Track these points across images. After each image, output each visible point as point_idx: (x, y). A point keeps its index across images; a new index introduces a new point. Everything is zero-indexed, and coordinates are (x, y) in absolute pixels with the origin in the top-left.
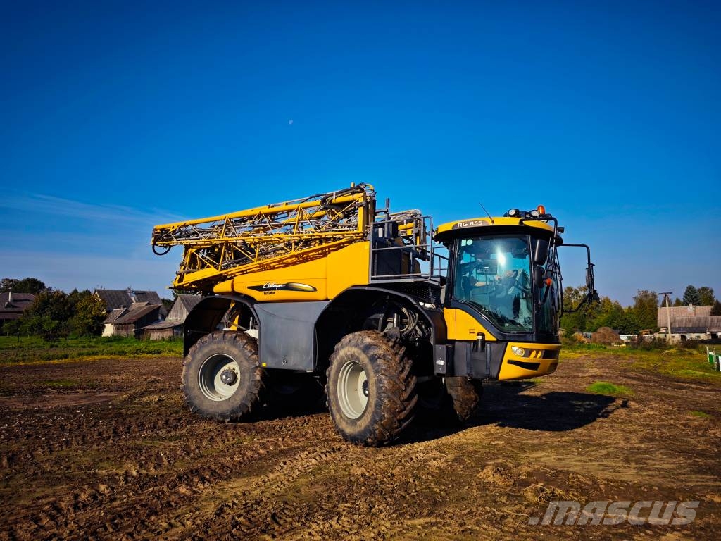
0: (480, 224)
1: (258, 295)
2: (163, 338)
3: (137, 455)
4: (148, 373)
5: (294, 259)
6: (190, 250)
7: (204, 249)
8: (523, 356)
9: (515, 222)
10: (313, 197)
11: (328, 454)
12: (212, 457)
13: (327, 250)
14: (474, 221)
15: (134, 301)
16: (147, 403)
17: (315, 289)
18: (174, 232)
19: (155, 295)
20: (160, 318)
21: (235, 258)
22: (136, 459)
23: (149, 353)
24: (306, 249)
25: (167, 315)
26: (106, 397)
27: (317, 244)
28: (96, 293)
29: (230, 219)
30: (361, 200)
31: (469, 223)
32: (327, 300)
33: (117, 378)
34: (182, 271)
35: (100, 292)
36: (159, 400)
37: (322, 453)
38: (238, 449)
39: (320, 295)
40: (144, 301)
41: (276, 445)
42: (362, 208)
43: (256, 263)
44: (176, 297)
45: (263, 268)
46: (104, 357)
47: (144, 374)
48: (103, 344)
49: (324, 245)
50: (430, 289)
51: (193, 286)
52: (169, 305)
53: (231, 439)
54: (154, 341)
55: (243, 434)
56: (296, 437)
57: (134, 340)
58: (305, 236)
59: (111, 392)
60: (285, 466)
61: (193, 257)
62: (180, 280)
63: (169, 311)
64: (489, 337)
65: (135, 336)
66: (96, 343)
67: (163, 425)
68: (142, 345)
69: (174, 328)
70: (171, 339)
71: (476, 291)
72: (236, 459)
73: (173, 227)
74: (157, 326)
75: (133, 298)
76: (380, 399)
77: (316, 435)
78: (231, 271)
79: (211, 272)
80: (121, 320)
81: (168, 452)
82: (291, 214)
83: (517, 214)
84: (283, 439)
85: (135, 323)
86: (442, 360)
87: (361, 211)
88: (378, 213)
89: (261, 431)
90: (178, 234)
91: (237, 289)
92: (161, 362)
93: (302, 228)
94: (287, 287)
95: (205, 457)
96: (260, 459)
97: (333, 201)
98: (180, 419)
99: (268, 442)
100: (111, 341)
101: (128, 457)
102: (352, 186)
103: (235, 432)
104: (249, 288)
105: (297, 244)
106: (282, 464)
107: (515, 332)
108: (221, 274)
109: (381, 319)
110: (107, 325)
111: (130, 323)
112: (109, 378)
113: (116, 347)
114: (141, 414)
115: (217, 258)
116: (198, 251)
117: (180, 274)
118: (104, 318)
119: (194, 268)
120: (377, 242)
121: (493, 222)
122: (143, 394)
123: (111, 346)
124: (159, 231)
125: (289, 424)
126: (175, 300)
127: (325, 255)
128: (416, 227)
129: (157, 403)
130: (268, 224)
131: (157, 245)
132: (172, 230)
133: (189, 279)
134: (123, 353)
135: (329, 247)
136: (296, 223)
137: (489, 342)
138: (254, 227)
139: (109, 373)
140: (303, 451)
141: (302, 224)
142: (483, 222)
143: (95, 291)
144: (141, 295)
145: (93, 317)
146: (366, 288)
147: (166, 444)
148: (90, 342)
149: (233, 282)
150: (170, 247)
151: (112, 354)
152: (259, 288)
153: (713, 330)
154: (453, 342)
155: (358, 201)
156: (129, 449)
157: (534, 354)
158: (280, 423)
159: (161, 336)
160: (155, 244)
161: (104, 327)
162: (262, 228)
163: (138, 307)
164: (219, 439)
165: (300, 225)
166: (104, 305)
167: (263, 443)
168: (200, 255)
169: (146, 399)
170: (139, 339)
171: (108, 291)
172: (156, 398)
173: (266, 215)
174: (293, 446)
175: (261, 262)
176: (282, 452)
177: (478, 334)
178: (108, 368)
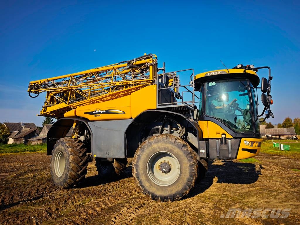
0: (221, 73)
1: (90, 117)
2: (37, 144)
3: (14, 220)
4: (29, 161)
5: (110, 97)
6: (50, 94)
7: (58, 93)
8: (250, 146)
9: (241, 71)
10: (121, 63)
11: (139, 209)
12: (67, 216)
13: (130, 91)
14: (218, 71)
15: (23, 127)
16: (27, 178)
17: (124, 113)
18: (41, 85)
19: (34, 125)
20: (36, 135)
21: (76, 98)
22: (14, 223)
23: (31, 151)
24: (118, 91)
25: (40, 133)
26: (3, 176)
27: (125, 88)
28: (5, 124)
29: (73, 76)
30: (151, 62)
31: (215, 73)
32: (131, 118)
33: (12, 164)
34: (46, 105)
35: (6, 124)
36: (34, 176)
37: (136, 208)
38: (83, 209)
39: (127, 116)
40: (28, 128)
41: (106, 204)
42: (152, 66)
43: (89, 99)
44: (44, 126)
45: (92, 102)
46: (7, 154)
47: (27, 162)
48: (8, 148)
49: (129, 88)
50: (190, 111)
51: (52, 114)
52: (40, 129)
53: (77, 201)
54: (33, 146)
55: (84, 197)
56: (115, 196)
57: (23, 145)
58: (117, 84)
59: (7, 172)
60: (116, 221)
61: (52, 98)
62: (45, 111)
63: (40, 132)
64: (228, 136)
65: (24, 144)
66: (4, 147)
67: (35, 194)
68: (27, 148)
69: (43, 139)
70: (42, 145)
71: (216, 111)
72: (82, 217)
73: (41, 82)
74: (34, 139)
75: (23, 126)
76: (191, 176)
77: (126, 195)
78: (74, 104)
79: (63, 105)
80: (17, 137)
81: (37, 215)
82: (109, 72)
83: (242, 67)
84: (108, 199)
85: (24, 137)
86: (204, 150)
87: (151, 67)
88: (159, 70)
89: (94, 194)
90: (43, 86)
91: (78, 114)
92: (36, 155)
93: (115, 79)
94: (107, 112)
95: (62, 216)
96: (98, 215)
97: (134, 64)
98: (45, 188)
99: (100, 201)
100: (12, 146)
101: (8, 222)
102: (145, 54)
103: (79, 196)
104: (85, 113)
105: (112, 89)
106: (113, 219)
107: (244, 133)
108: (68, 107)
109: (161, 128)
110: (10, 139)
111: (21, 138)
112: (7, 165)
113: (14, 149)
114: (22, 186)
115: (66, 99)
116: (55, 95)
117: (45, 107)
118: (9, 136)
119: (53, 103)
120: (160, 85)
121: (229, 71)
122: (25, 173)
123: (11, 149)
124: (32, 84)
125: (109, 188)
126: (43, 127)
127: (129, 94)
128: (175, 81)
129: (32, 178)
130: (96, 78)
131: (31, 92)
132: (40, 83)
133: (49, 110)
134: (17, 152)
135: (132, 89)
136: (113, 76)
137: (229, 138)
138: (87, 80)
139: (8, 162)
140: (123, 207)
141: (115, 77)
142: (223, 71)
143: (4, 124)
144: (27, 125)
145: (3, 136)
146: (156, 111)
147: (36, 208)
148: (1, 147)
149: (75, 110)
150: (39, 93)
151: (11, 152)
152: (91, 113)
153: (267, 134)
154: (207, 139)
155: (149, 63)
156: (10, 214)
157: (254, 144)
158: (103, 188)
159: (37, 143)
160: (30, 92)
161: (8, 140)
162: (91, 80)
163: (25, 130)
164: (70, 202)
165: (114, 77)
166: (9, 130)
167: (98, 203)
168: (56, 97)
169: (27, 176)
170: (26, 145)
171: (11, 123)
172: (32, 175)
173: (95, 72)
174: (116, 203)
175: (91, 99)
176: (110, 208)
177: (222, 134)
178: (8, 159)
